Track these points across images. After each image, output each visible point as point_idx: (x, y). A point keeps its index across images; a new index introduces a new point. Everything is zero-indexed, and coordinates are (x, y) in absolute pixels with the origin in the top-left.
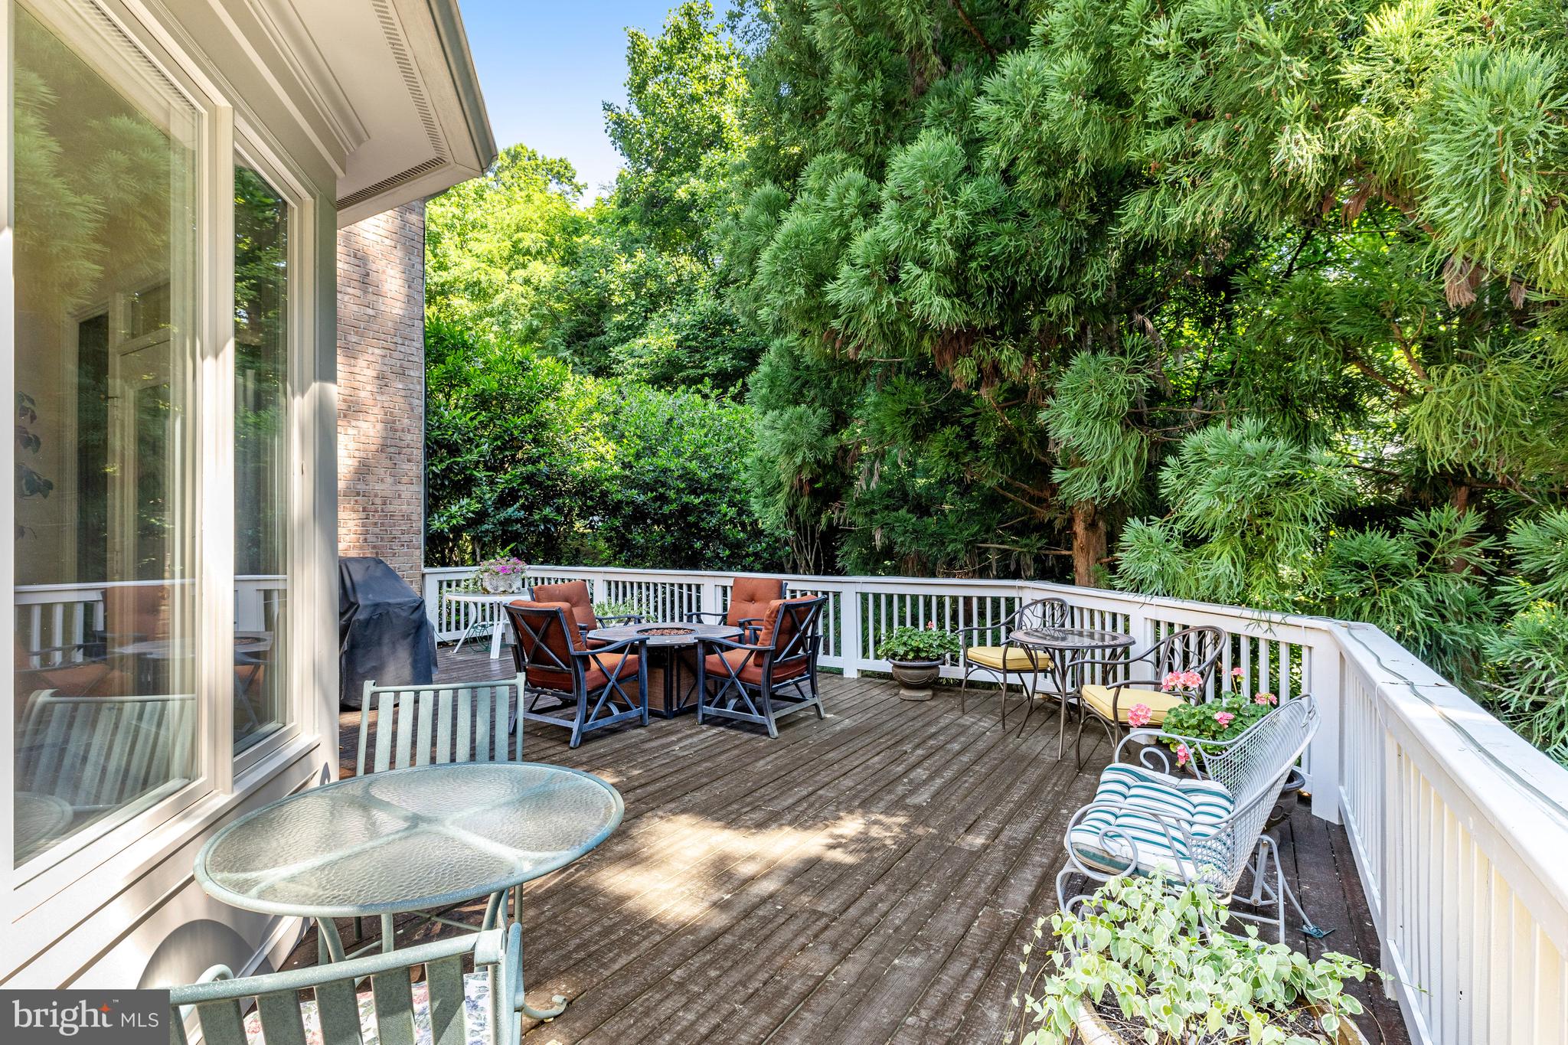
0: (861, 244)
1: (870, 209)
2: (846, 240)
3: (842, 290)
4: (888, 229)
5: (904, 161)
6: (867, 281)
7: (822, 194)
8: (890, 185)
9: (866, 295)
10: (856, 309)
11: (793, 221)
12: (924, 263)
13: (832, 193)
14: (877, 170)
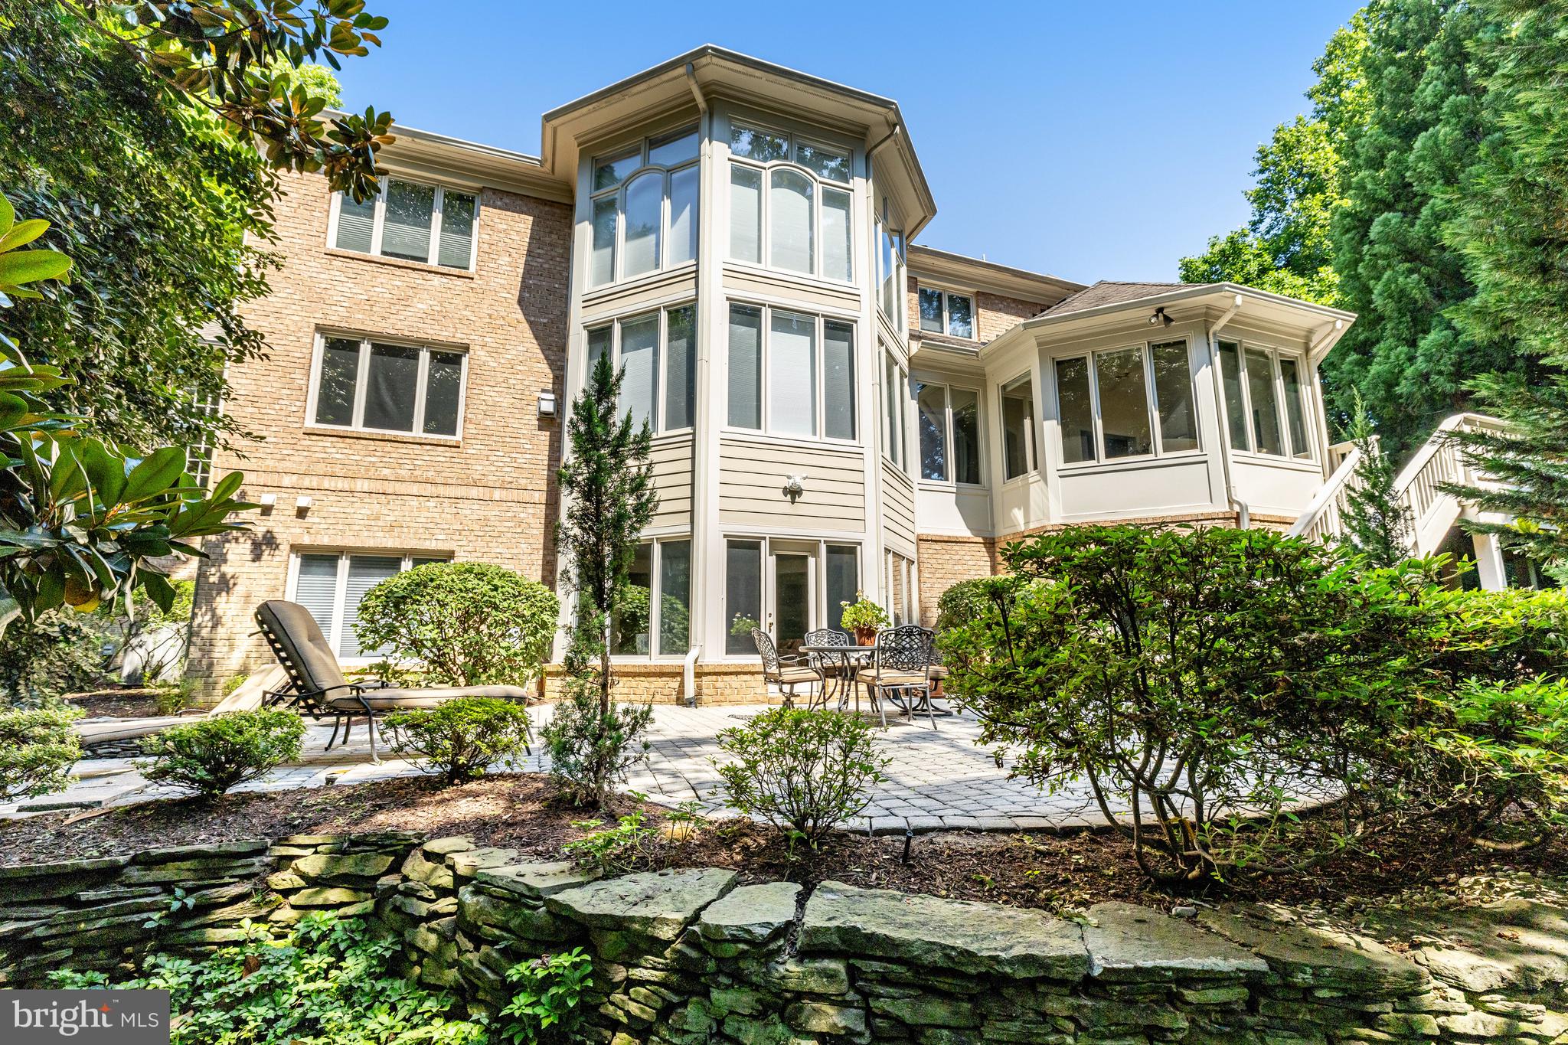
0: (1409, 372)
1: (1411, 359)
2: (1402, 371)
3: (1402, 388)
4: (1421, 364)
5: (1426, 343)
6: (1414, 384)
7: (1388, 357)
8: (1420, 351)
9: (1415, 389)
10: (1410, 395)
11: (1374, 369)
12: (1440, 373)
13: (1392, 356)
14: (1413, 344)
